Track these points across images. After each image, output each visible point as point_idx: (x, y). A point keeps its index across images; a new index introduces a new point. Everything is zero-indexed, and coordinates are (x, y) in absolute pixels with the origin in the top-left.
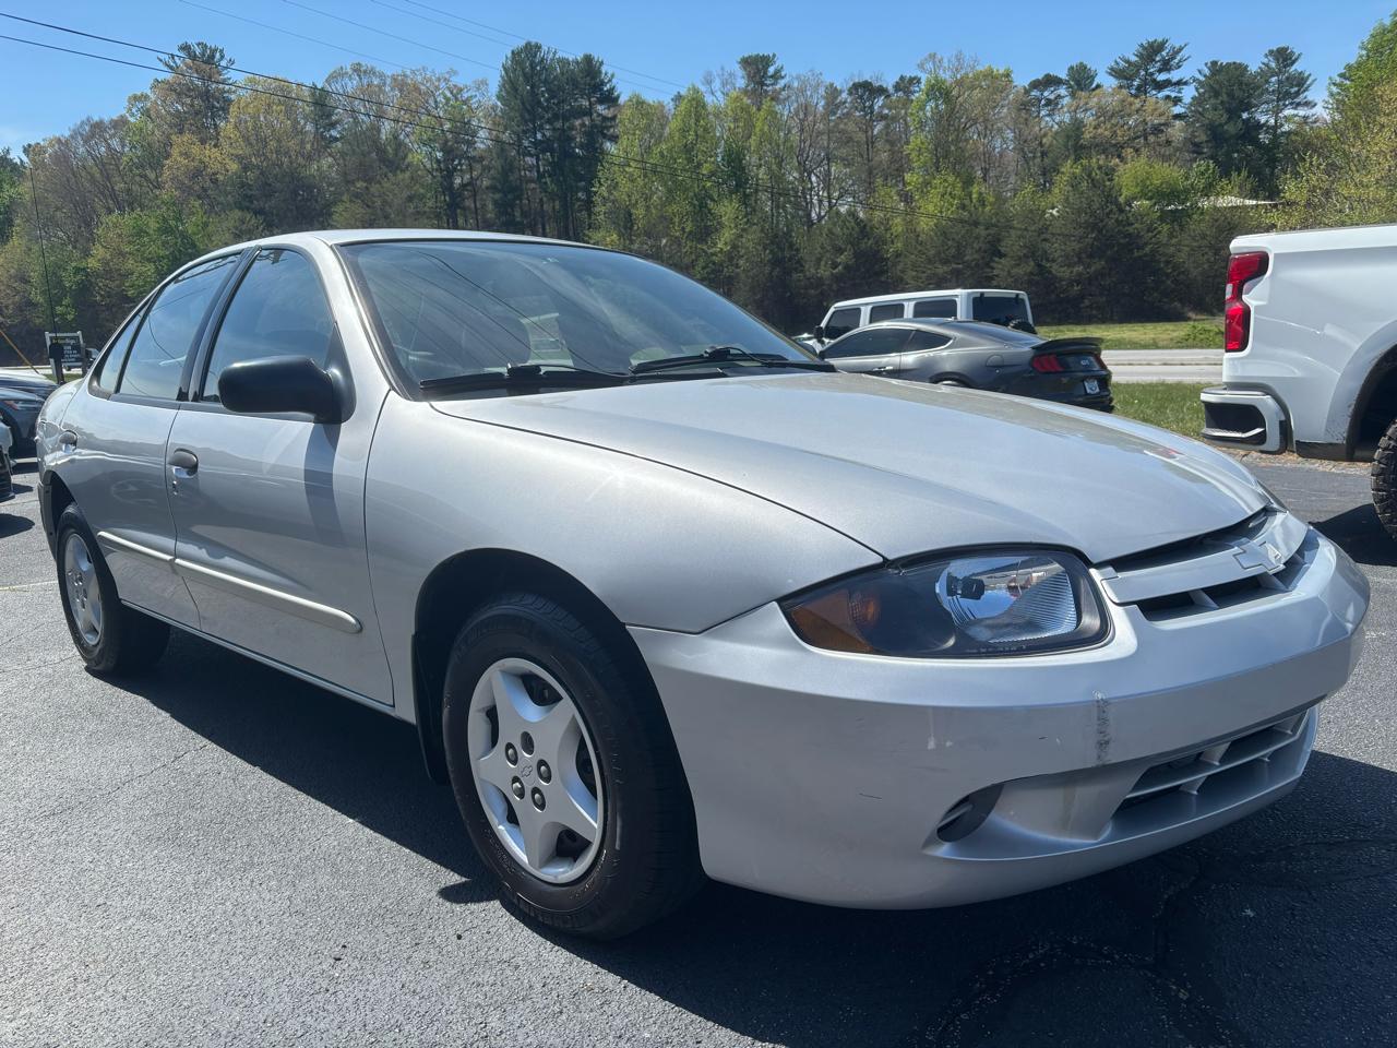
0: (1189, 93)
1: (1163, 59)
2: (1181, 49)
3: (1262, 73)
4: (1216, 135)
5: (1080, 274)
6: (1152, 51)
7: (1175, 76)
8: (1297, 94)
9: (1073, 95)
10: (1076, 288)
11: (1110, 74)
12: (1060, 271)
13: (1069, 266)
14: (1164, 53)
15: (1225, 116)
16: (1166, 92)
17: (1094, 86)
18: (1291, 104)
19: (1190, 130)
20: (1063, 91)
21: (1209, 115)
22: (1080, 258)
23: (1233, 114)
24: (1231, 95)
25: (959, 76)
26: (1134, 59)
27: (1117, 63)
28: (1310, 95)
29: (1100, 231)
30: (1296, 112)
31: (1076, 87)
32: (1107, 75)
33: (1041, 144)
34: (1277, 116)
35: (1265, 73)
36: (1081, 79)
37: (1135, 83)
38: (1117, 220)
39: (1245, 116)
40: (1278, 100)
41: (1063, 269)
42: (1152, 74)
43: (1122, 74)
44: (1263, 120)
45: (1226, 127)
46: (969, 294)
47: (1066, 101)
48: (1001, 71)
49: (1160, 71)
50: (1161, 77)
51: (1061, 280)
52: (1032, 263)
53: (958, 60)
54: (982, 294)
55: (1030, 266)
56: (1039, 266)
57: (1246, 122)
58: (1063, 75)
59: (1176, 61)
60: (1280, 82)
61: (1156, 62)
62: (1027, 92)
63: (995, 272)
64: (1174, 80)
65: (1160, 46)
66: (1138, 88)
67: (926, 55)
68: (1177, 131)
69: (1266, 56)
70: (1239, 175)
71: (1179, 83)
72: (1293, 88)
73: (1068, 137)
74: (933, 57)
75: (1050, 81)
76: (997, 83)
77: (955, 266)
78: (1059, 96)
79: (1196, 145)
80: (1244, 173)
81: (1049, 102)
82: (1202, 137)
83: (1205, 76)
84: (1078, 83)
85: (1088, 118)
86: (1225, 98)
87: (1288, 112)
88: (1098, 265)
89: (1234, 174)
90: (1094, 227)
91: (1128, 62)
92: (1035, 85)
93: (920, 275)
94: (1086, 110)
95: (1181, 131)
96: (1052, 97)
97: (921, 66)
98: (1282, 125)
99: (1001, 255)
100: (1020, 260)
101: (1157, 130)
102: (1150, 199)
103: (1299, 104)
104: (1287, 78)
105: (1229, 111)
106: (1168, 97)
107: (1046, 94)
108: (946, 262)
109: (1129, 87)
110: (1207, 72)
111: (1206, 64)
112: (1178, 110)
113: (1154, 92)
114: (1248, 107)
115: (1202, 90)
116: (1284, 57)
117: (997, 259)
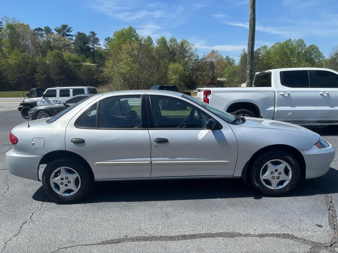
0: (74, 38)
1: (67, 29)
2: (71, 28)
3: (89, 36)
4: (82, 49)
5: (59, 78)
6: (64, 27)
7: (71, 34)
8: (97, 42)
9: (47, 34)
10: (58, 82)
11: (55, 30)
12: (53, 77)
13: (55, 76)
14: (67, 28)
15: (83, 45)
16: (69, 37)
17: (52, 32)
18: (96, 44)
19: (75, 47)
20: (44, 32)
21: (79, 44)
22: (58, 75)
23: (85, 45)
24: (83, 40)
25: (14, 24)
26: (60, 28)
27: (56, 28)
28: (100, 43)
29: (63, 68)
30: (97, 46)
31: (47, 32)
32: (54, 31)
33: (40, 45)
34: (93, 46)
35: (90, 36)
36: (48, 30)
37: (61, 34)
38: (66, 66)
39: (87, 45)
40: (93, 43)
41: (54, 77)
42: (65, 32)
43: (58, 31)
44: (91, 47)
45: (83, 47)
46: (87, 88)
47: (45, 35)
48: (26, 24)
49: (67, 32)
50: (68, 33)
51: (54, 79)
52: (46, 75)
53: (14, 19)
54: (89, 88)
55: (45, 76)
56: (48, 76)
57: (87, 46)
58: (43, 28)
59: (70, 30)
60: (93, 39)
61: (66, 30)
62: (34, 31)
63: (36, 77)
64: (71, 35)
65: (66, 26)
66: (62, 35)
67: (4, 16)
68: (72, 46)
69: (90, 33)
70: (90, 58)
71: (72, 35)
72: (96, 41)
73: (47, 44)
74: (6, 17)
75: (40, 29)
76: (26, 27)
77: (23, 74)
78: (43, 33)
79: (77, 50)
80: (91, 58)
81: (40, 35)
82: (78, 49)
83: (77, 35)
84: (47, 31)
85: (51, 40)
86: (82, 40)
87: (96, 46)
88: (63, 77)
89: (89, 58)
90: (61, 67)
91: (59, 28)
92: (36, 29)
93: (12, 76)
94: (50, 38)
95: (73, 46)
96: (41, 33)
97: (2, 19)
98: (94, 48)
99: (37, 73)
100: (42, 74)
101: (68, 45)
102: (71, 62)
103: (97, 44)
104: (95, 38)
105: (84, 44)
106: (70, 38)
107: (39, 32)
108: (20, 73)
109: (60, 34)
110: (77, 34)
111: (77, 32)
112: (72, 42)
113: (66, 37)
114: (87, 43)
115: (77, 38)
116: (93, 34)
117: (36, 73)
